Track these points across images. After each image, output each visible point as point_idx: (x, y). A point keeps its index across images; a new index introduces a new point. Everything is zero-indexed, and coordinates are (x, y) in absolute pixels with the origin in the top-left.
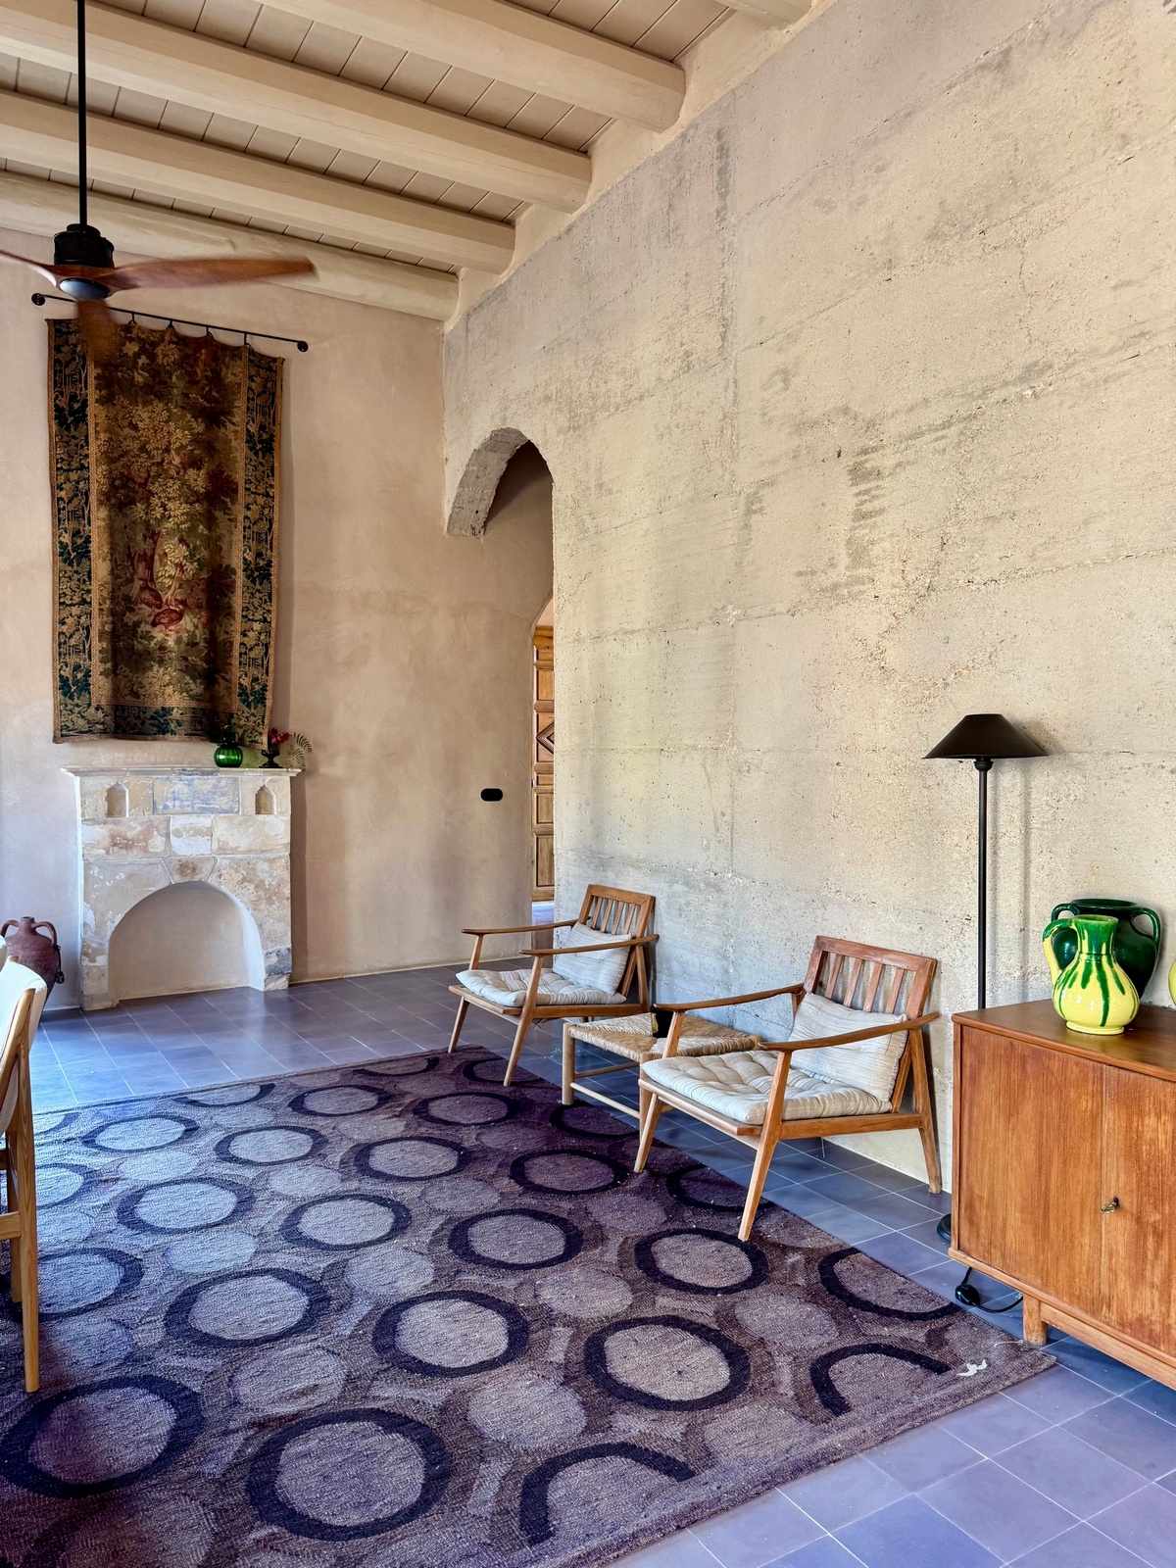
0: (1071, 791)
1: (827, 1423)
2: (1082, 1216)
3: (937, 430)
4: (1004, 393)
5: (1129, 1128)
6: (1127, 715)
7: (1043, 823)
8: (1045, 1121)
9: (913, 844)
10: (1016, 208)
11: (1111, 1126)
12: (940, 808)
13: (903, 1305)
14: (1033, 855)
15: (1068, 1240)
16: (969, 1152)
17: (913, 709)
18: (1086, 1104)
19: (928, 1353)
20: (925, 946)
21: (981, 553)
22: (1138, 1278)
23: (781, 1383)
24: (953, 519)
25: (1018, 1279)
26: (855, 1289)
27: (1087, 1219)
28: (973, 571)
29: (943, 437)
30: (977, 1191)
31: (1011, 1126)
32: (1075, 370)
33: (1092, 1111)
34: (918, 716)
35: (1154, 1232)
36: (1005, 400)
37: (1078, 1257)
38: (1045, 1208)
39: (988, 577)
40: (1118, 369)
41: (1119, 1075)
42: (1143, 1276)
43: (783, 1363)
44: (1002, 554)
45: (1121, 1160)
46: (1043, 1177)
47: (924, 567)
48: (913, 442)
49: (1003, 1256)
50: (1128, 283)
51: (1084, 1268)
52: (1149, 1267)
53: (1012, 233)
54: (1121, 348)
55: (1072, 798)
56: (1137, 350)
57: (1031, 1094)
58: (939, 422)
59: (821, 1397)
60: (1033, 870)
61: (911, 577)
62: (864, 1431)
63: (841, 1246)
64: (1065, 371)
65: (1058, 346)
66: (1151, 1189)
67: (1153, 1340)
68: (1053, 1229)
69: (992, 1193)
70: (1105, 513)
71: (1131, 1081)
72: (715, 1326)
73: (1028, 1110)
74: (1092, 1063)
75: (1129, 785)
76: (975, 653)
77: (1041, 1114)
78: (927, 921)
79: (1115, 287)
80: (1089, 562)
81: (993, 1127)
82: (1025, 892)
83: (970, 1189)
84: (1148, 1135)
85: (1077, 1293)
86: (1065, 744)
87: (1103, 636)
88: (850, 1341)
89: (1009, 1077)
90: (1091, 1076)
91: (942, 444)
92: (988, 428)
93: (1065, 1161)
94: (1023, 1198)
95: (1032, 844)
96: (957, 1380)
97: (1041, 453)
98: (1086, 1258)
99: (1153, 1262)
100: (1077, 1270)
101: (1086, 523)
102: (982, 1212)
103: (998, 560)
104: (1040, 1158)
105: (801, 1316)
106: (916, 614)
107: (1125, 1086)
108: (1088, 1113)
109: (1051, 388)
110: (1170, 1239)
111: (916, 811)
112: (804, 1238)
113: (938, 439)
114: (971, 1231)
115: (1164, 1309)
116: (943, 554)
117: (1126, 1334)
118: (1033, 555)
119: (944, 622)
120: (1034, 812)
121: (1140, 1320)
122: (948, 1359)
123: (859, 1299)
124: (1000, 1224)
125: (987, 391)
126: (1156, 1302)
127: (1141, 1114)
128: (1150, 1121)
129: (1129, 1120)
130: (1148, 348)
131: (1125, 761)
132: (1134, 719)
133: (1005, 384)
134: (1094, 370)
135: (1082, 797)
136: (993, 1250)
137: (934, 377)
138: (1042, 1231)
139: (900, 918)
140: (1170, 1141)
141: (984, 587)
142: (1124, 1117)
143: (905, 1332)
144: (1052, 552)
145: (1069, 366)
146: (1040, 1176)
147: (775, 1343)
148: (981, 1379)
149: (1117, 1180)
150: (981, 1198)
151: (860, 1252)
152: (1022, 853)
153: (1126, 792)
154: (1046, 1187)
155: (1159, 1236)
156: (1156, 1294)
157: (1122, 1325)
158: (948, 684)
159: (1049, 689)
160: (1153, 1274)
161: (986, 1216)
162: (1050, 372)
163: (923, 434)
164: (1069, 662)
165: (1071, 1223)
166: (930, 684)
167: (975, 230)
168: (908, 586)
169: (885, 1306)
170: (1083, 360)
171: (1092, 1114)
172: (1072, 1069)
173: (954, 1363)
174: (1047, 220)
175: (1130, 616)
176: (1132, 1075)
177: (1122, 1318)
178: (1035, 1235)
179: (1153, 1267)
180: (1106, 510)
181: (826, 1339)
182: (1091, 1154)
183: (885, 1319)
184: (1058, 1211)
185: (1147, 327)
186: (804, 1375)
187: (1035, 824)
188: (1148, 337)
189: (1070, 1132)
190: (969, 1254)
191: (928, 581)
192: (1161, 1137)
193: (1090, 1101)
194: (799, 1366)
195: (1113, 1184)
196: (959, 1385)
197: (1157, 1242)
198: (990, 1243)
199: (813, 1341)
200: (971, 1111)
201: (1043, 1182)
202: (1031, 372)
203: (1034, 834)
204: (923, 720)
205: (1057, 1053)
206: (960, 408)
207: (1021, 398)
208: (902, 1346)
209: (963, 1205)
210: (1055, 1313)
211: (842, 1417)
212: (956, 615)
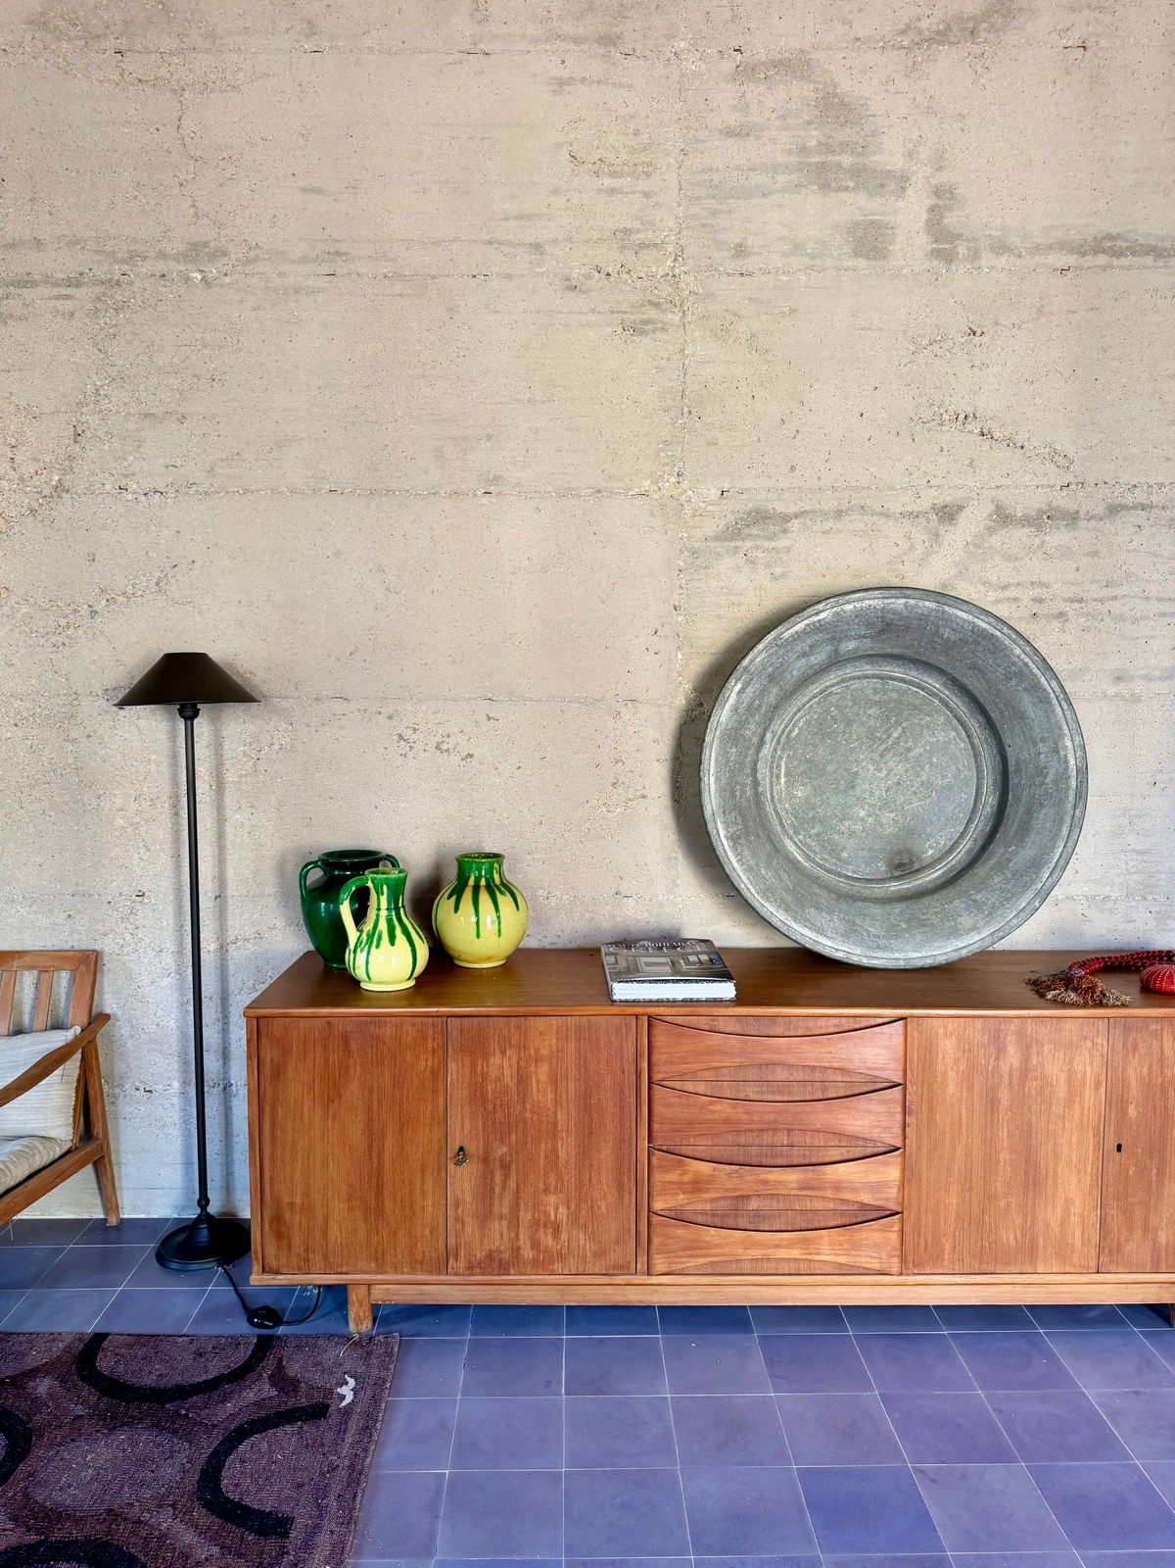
0: (275, 740)
1: (287, 1553)
2: (423, 1178)
3: (56, 285)
4: (161, 267)
5: (473, 1072)
6: (338, 660)
7: (241, 776)
8: (375, 1095)
9: (52, 814)
10: (169, 43)
11: (455, 1077)
12: (93, 765)
13: (214, 1368)
14: (229, 812)
15: (407, 1209)
16: (273, 1158)
17: (42, 641)
18: (426, 1062)
19: (291, 1403)
20: (76, 937)
21: (138, 455)
22: (485, 1217)
23: (190, 1547)
24: (92, 406)
25: (346, 1273)
26: (149, 1380)
27: (429, 1181)
28: (127, 476)
29: (68, 297)
30: (286, 1199)
31: (330, 1113)
32: (259, 268)
33: (433, 1066)
34: (51, 650)
35: (501, 1166)
36: (164, 276)
37: (420, 1222)
38: (378, 1187)
39: (148, 485)
40: (311, 282)
41: (461, 1025)
42: (491, 1212)
43: (165, 1521)
44: (168, 461)
45: (466, 1108)
46: (374, 1155)
47: (47, 460)
48: (18, 291)
49: (325, 1257)
50: (320, 191)
51: (427, 1231)
52: (497, 1201)
53: (163, 71)
54: (313, 261)
55: (276, 747)
56: (333, 269)
57: (356, 1071)
58: (60, 276)
59: (250, 1529)
60: (229, 828)
61: (28, 469)
62: (332, 1532)
63: (80, 1340)
64: (244, 265)
65: (235, 233)
66: (497, 1126)
67: (503, 1268)
68: (388, 1204)
69: (307, 1195)
70: (302, 439)
71: (475, 1026)
72: (32, 1538)
73: (354, 1090)
74: (431, 1019)
75: (343, 732)
76: (136, 577)
77: (371, 1089)
78: (79, 907)
79: (304, 190)
80: (285, 489)
81: (306, 1121)
82: (220, 854)
83: (277, 1200)
84: (493, 1073)
85: (420, 1257)
86: (265, 689)
87: (307, 573)
88: (208, 1445)
89: (327, 1060)
90: (430, 1032)
91: (68, 305)
92: (140, 303)
93: (401, 1130)
94: (350, 1185)
95: (228, 800)
96: (347, 1412)
97: (217, 352)
98: (429, 1220)
99: (501, 1194)
100: (419, 1234)
101: (279, 445)
102: (294, 1219)
103: (163, 469)
104: (370, 1136)
105: (124, 1451)
106: (39, 518)
107: (469, 1032)
108: (429, 1071)
109: (227, 280)
110: (517, 1166)
111: (55, 771)
112: (24, 1355)
113: (59, 297)
114: (279, 1247)
115: (512, 1235)
116: (77, 448)
117: (476, 1275)
118: (212, 469)
119: (87, 534)
120: (228, 764)
121: (490, 1256)
122: (318, 1398)
123: (165, 1389)
124: (320, 1222)
125: (133, 257)
126: (505, 1231)
127: (486, 1056)
128: (495, 1060)
129: (474, 1065)
130: (345, 271)
131: (339, 706)
132: (346, 664)
133: (162, 256)
134: (281, 275)
135: (289, 747)
136: (311, 1256)
137: (51, 214)
138: (375, 1212)
139: (34, 908)
140: (515, 1074)
141: (144, 498)
142: (467, 1064)
143: (250, 1395)
144: (237, 471)
145: (249, 261)
146: (370, 1155)
147: (132, 1505)
148: (364, 1396)
149: (462, 1129)
150: (292, 1205)
151: (107, 1335)
152: (215, 810)
153: (341, 739)
154: (379, 1164)
155: (506, 1167)
156: (505, 1223)
157: (471, 1268)
158: (96, 612)
159: (241, 626)
160: (501, 1205)
161: (301, 1220)
162: (225, 260)
163: (34, 284)
164: (266, 598)
165: (411, 1192)
166: (68, 610)
167: (110, 44)
168: (22, 480)
169: (201, 1379)
170: (268, 259)
171: (433, 1071)
172: (408, 1032)
173: (325, 1397)
174: (213, 77)
175: (338, 554)
176: (475, 1019)
177: (470, 1262)
178: (366, 1220)
179: (501, 1198)
180: (303, 435)
181: (181, 1458)
182: (433, 1111)
183: (215, 1395)
184: (394, 1183)
185: (343, 248)
186: (201, 1515)
187: (230, 777)
188: (344, 259)
189: (407, 1097)
190: (278, 1272)
191: (56, 478)
192: (507, 1072)
193: (430, 1058)
194: (190, 1512)
195: (458, 1134)
196: (355, 1417)
197: (505, 1174)
198: (307, 1249)
199: (169, 1471)
200: (273, 1112)
201: (375, 1160)
202: (196, 252)
203: (229, 789)
204: (59, 655)
205: (388, 1019)
206: (95, 267)
207: (187, 280)
208: (263, 1413)
209: (267, 1221)
210: (389, 1289)
211: (293, 1534)
212: (104, 527)
